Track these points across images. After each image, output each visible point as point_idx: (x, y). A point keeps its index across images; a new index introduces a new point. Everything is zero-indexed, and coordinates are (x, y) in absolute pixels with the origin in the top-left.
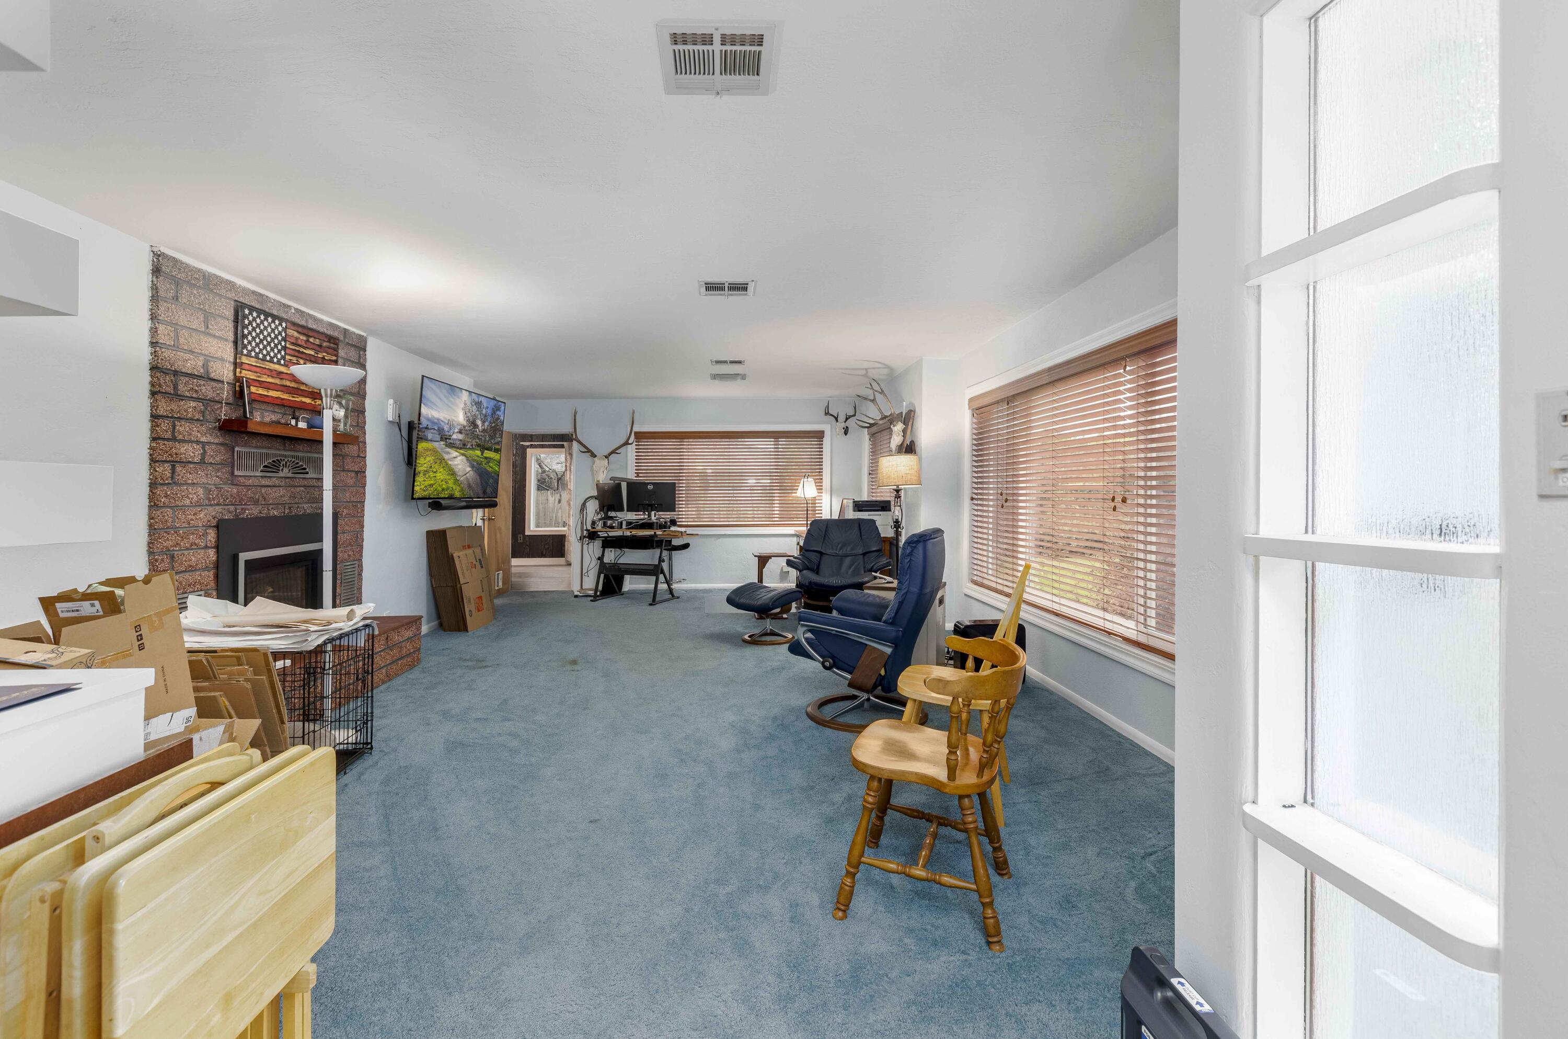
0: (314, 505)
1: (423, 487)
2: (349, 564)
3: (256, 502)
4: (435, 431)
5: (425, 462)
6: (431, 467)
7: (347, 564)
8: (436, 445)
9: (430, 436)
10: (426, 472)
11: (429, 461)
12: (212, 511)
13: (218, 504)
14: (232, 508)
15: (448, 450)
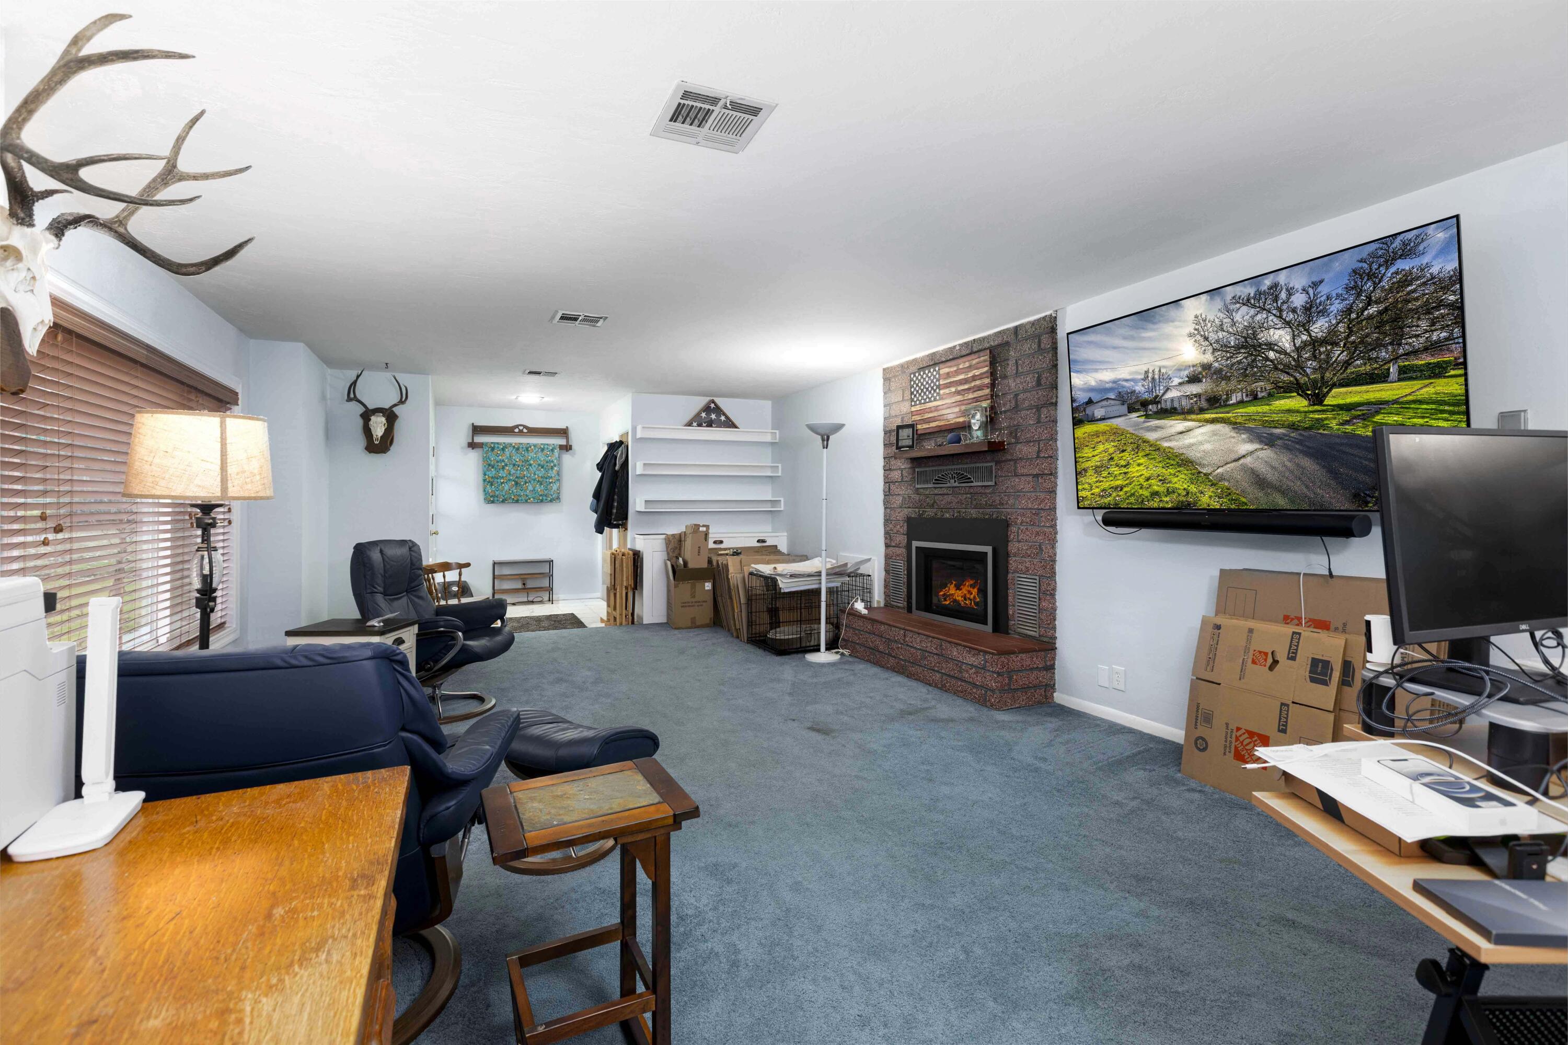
0: (981, 511)
1: (1097, 491)
2: (1025, 576)
3: (932, 506)
4: (1112, 402)
5: (1096, 453)
6: (1112, 458)
7: (1022, 576)
8: (1119, 422)
9: (1099, 413)
10: (1098, 470)
11: (1106, 451)
12: (906, 511)
13: (909, 508)
14: (917, 510)
15: (1155, 423)
